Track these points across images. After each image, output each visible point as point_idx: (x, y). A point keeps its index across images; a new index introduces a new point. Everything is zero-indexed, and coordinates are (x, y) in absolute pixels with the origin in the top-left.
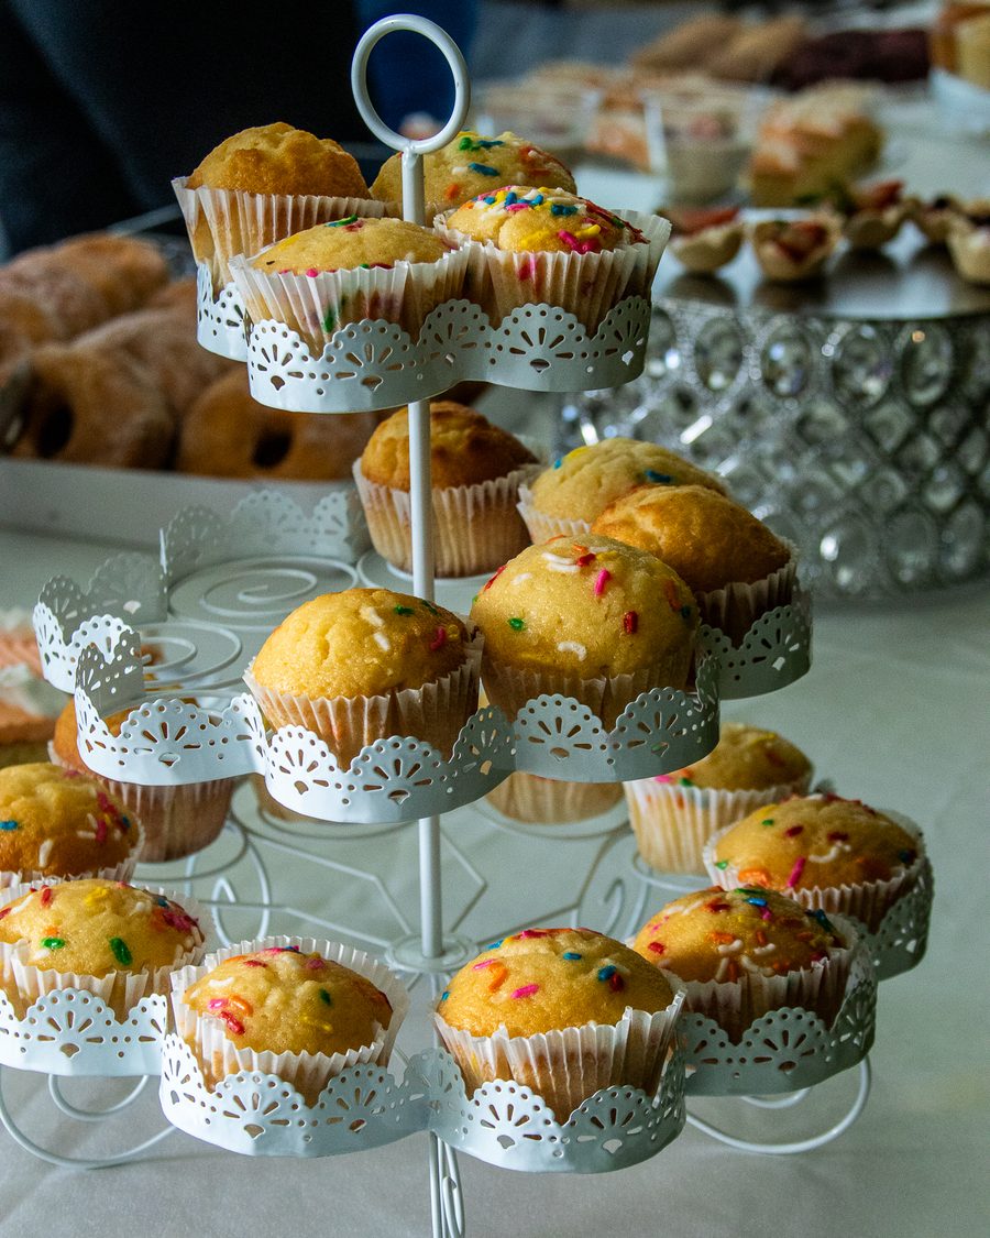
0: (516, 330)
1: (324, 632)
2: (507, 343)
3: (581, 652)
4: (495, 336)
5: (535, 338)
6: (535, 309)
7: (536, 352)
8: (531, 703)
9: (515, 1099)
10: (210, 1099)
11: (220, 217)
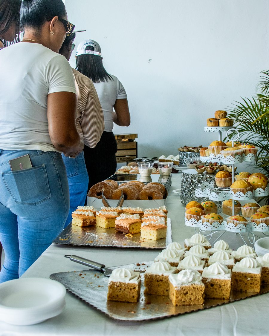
0: (248, 156)
1: (240, 183)
2: (247, 157)
3: (261, 184)
4: (246, 157)
5: (250, 157)
6: (250, 154)
7: (250, 158)
8: (257, 189)
9: (263, 225)
10: (236, 228)
11: (216, 148)
